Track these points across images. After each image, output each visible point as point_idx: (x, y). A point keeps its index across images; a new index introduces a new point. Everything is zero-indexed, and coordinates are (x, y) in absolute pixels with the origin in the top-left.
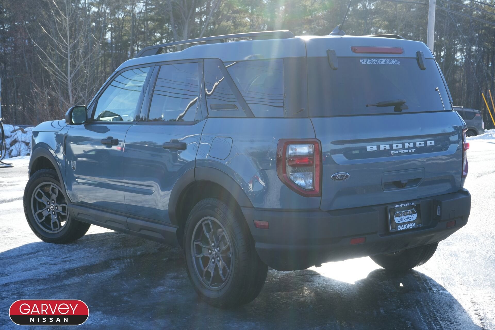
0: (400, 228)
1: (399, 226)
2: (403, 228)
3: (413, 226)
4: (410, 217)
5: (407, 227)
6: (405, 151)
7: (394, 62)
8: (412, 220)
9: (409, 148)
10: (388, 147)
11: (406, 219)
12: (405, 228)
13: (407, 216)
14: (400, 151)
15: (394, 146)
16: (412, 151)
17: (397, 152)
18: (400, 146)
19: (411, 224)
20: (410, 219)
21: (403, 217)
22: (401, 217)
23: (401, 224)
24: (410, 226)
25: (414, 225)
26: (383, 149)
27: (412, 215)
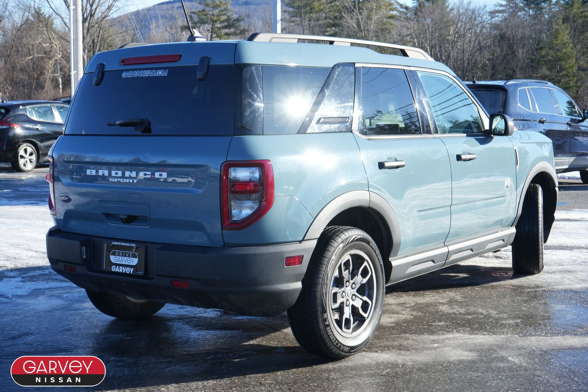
0: (114, 269)
1: (114, 266)
2: (118, 270)
3: (130, 271)
4: (129, 259)
5: (123, 270)
6: (125, 181)
7: (160, 73)
8: (131, 264)
9: (130, 177)
10: (106, 173)
11: (124, 261)
12: (121, 271)
13: (125, 258)
14: (119, 180)
15: (113, 173)
16: (133, 181)
17: (116, 180)
18: (120, 173)
19: (128, 268)
20: (129, 262)
21: (120, 257)
22: (118, 257)
23: (116, 265)
24: (127, 270)
25: (132, 271)
26: (102, 175)
27: (133, 259)
